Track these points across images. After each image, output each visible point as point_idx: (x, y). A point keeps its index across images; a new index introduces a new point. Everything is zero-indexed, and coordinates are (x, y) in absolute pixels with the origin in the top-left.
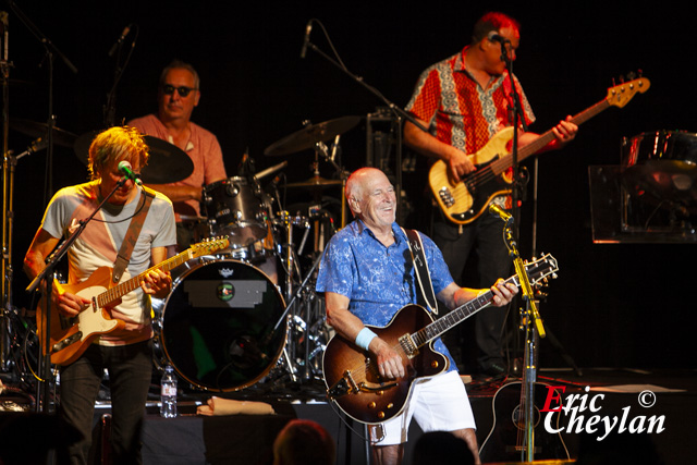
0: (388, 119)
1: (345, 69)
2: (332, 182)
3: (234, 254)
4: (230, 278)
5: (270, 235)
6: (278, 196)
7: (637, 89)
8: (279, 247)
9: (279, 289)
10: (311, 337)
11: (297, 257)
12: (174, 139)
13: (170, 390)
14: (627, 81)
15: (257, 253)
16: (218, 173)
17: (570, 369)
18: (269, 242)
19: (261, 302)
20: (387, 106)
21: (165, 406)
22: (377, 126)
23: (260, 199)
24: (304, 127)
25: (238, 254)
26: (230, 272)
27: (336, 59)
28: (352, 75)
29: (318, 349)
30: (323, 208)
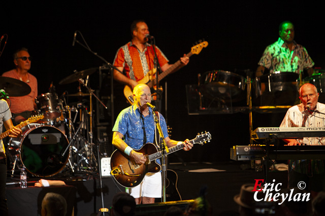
0: (108, 68)
1: (90, 50)
2: (86, 95)
3: (48, 123)
4: (46, 132)
5: (62, 115)
6: (65, 100)
7: (203, 46)
8: (66, 120)
9: (66, 136)
10: (79, 155)
11: (73, 124)
12: (22, 79)
13: (24, 177)
14: (199, 43)
15: (57, 122)
17: (181, 163)
18: (62, 118)
20: (107, 64)
21: (22, 183)
22: (103, 71)
23: (58, 101)
24: (74, 73)
25: (50, 123)
26: (47, 130)
27: (86, 46)
28: (92, 52)
29: (82, 159)
30: (83, 104)
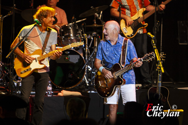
2: (100, 26)
4: (69, 54)
6: (83, 29)
9: (83, 58)
10: (93, 72)
11: (89, 48)
13: (50, 88)
16: (65, 22)
17: (172, 82)
19: (78, 61)
21: (48, 93)
24: (91, 8)
26: (69, 52)
30: (97, 33)
